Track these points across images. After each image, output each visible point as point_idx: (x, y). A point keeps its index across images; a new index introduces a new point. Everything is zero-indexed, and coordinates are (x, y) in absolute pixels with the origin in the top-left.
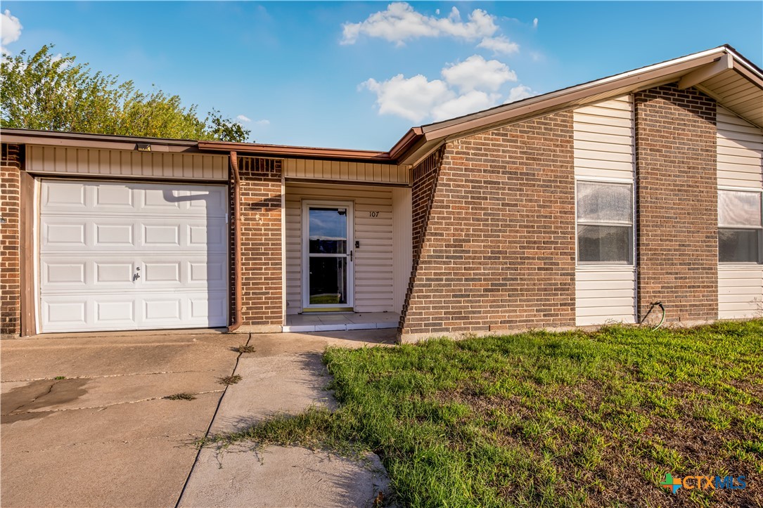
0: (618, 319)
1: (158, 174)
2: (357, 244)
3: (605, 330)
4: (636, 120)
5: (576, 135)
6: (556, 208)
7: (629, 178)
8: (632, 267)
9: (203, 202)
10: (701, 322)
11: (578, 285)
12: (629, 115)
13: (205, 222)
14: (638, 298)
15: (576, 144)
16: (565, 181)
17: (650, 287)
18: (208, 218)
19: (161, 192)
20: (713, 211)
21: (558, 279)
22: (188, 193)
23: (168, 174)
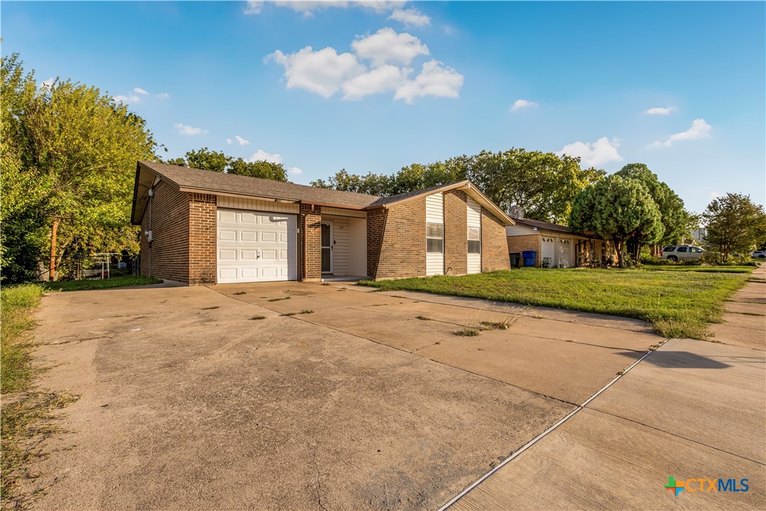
0: (438, 273)
1: (267, 209)
2: (335, 242)
3: (435, 277)
4: (444, 200)
5: (427, 205)
6: (421, 232)
7: (442, 222)
8: (442, 254)
9: (286, 223)
10: (462, 275)
11: (427, 261)
12: (442, 198)
13: (286, 232)
14: (444, 266)
15: (427, 209)
16: (423, 222)
17: (448, 262)
18: (288, 230)
19: (268, 217)
20: (466, 234)
21: (421, 259)
22: (279, 218)
23: (271, 210)
